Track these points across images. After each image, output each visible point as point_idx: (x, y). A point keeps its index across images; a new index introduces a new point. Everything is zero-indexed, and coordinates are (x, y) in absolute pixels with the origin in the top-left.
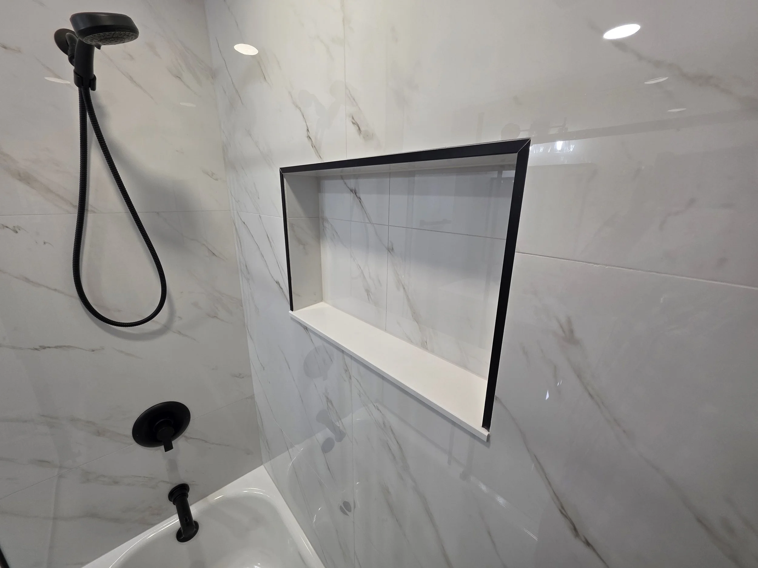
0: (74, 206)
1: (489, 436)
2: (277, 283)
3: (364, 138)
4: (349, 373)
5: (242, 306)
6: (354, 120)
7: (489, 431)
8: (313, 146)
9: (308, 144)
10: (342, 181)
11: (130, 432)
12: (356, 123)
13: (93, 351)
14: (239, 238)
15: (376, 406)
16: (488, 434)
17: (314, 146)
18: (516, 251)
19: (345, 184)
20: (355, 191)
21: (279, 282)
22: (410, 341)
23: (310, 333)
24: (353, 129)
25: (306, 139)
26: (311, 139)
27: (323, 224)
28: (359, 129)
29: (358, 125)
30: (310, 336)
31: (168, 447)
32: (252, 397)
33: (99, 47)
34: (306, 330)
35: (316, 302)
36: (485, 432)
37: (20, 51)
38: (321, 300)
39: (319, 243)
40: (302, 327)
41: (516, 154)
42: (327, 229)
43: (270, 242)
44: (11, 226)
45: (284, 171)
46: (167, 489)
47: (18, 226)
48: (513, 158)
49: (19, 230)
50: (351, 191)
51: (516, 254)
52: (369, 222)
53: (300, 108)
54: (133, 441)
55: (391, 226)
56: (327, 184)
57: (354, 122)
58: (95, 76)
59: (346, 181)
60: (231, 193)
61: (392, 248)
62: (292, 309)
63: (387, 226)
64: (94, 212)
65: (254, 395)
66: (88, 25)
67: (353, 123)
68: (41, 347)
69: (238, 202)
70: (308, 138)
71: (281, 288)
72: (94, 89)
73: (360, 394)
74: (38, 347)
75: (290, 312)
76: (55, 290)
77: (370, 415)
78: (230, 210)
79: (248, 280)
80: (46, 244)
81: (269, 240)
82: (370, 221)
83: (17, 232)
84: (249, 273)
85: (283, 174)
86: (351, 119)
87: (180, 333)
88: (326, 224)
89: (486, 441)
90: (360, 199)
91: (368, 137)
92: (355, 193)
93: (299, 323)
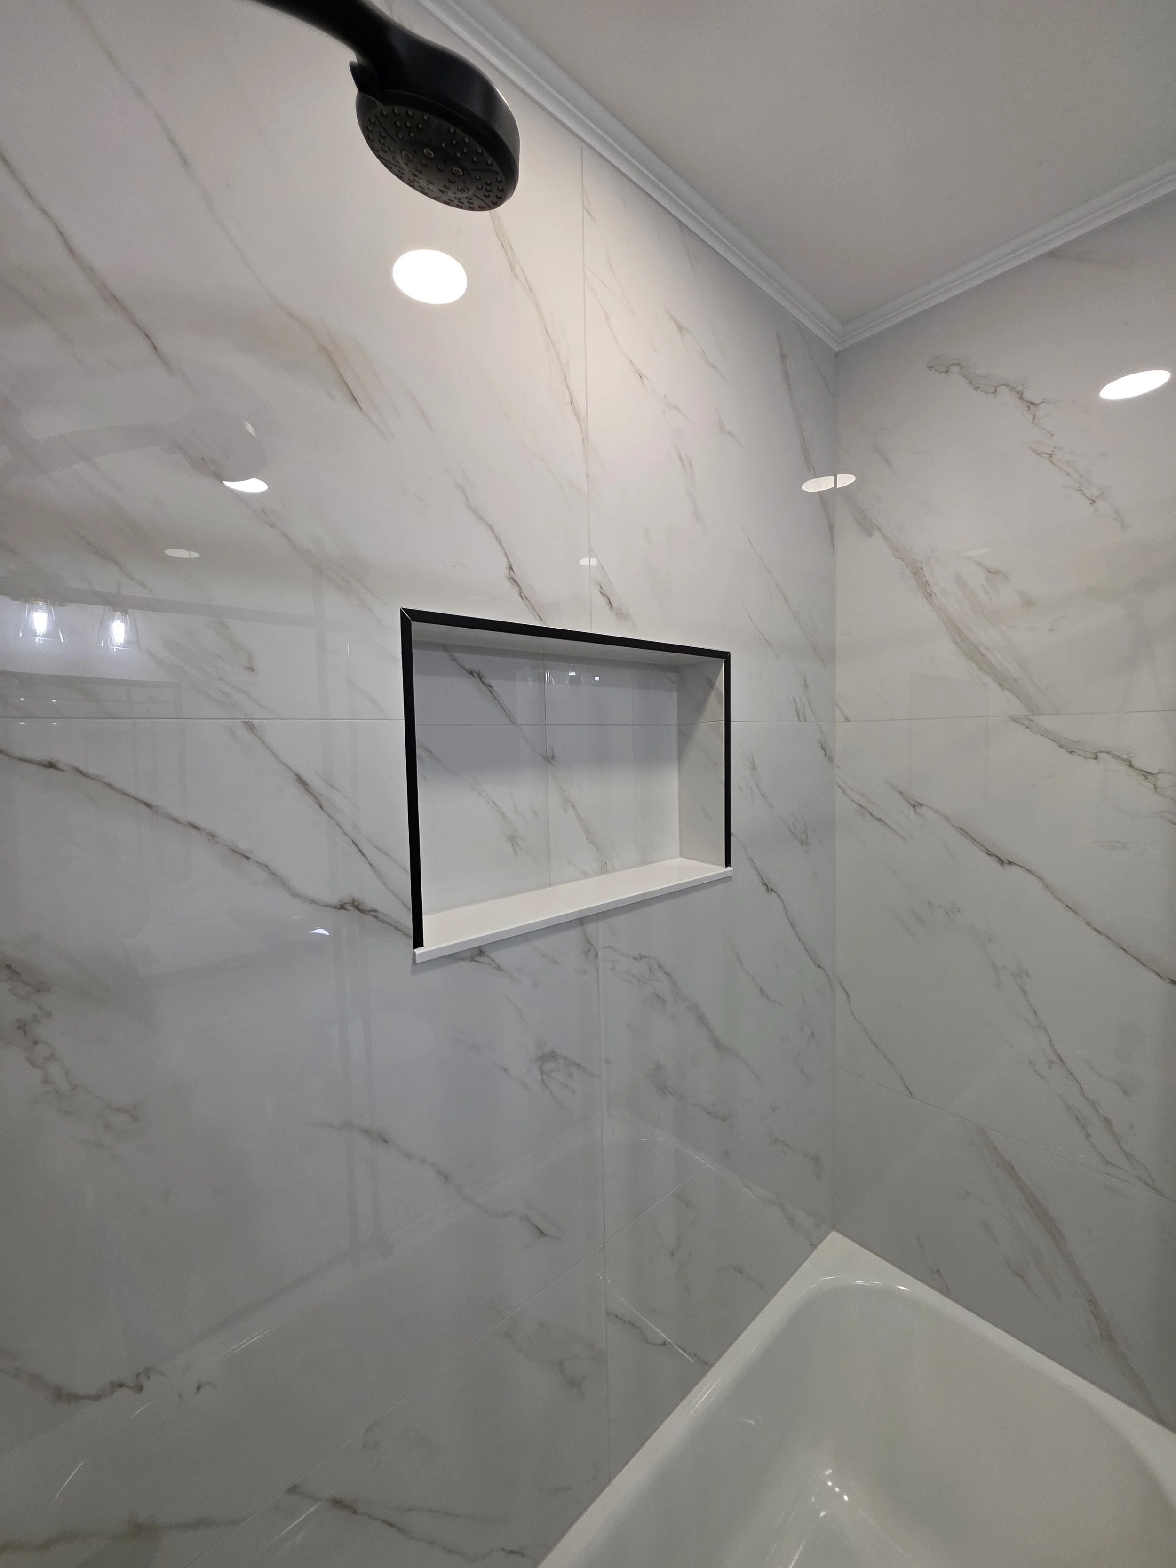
2: (342, 908)
3: (616, 614)
6: (603, 590)
8: (523, 596)
10: (447, 654)
12: (605, 595)
17: (526, 598)
19: (454, 660)
20: (479, 673)
21: (354, 902)
22: (584, 875)
23: (492, 955)
24: (602, 601)
25: (507, 584)
26: (517, 583)
28: (610, 603)
29: (608, 596)
30: (491, 962)
34: (478, 959)
45: (414, 617)
52: (510, 723)
59: (455, 654)
61: (552, 757)
62: (419, 943)
67: (601, 593)
70: (512, 581)
71: (371, 911)
75: (419, 951)
82: (511, 720)
85: (411, 622)
86: (599, 587)
90: (491, 687)
91: (621, 615)
92: (480, 678)
93: (452, 957)
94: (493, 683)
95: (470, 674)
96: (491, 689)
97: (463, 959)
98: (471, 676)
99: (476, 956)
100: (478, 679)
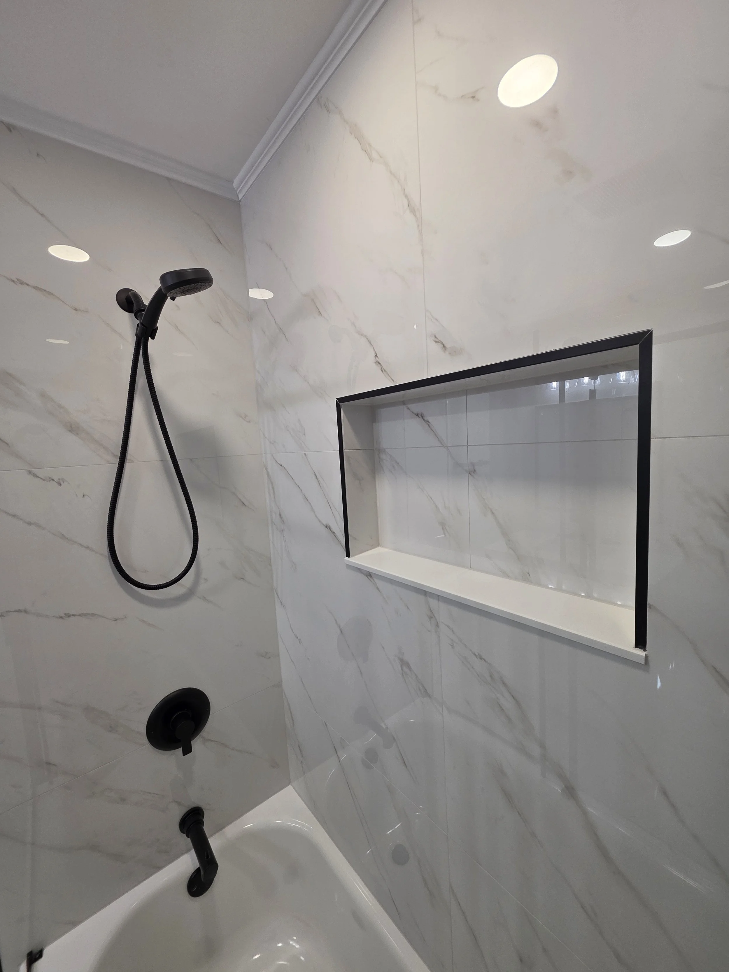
0: (115, 456)
1: (646, 657)
2: (327, 527)
3: (450, 353)
4: (436, 619)
5: (270, 565)
6: (437, 339)
7: (645, 651)
8: (383, 370)
9: (377, 369)
10: (405, 406)
11: (143, 728)
12: (439, 341)
13: (116, 620)
14: (272, 484)
15: (478, 654)
16: (646, 654)
17: (385, 371)
18: (651, 437)
19: (408, 409)
20: (422, 415)
21: (329, 526)
22: (506, 575)
23: (376, 580)
24: (437, 348)
25: (375, 366)
26: (380, 363)
27: (379, 457)
28: (444, 346)
29: (442, 343)
30: (375, 583)
31: (187, 750)
32: (279, 685)
33: (173, 299)
34: (370, 578)
35: (373, 547)
36: (640, 653)
37: (87, 312)
38: (377, 544)
39: (374, 478)
40: (363, 574)
41: (638, 345)
42: (384, 461)
43: (318, 481)
44: (56, 478)
45: (341, 401)
46: (177, 813)
47: (62, 478)
48: (634, 350)
49: (63, 482)
50: (417, 415)
51: (652, 441)
52: (442, 446)
53: (366, 336)
54: (145, 741)
55: (470, 446)
56: (384, 412)
57: (437, 340)
58: (157, 327)
59: (409, 406)
60: (264, 435)
61: (473, 470)
62: (348, 555)
63: (465, 447)
64: (133, 462)
65: (281, 681)
66: (175, 281)
67: (436, 342)
68: (65, 614)
69: (273, 444)
70: (377, 363)
71: (333, 533)
72: (153, 338)
73: (453, 644)
74: (63, 615)
75: (347, 558)
76: (87, 547)
77: (469, 669)
78: (261, 454)
79: (282, 531)
80: (86, 497)
81: (317, 478)
82: (441, 443)
83: (61, 485)
84: (283, 522)
85: (340, 404)
86: (433, 338)
87: (204, 598)
88: (383, 456)
89: (644, 664)
90: (429, 422)
91: (455, 352)
92: (422, 417)
93: (359, 570)
94: (430, 419)
95: (416, 416)
96: (429, 423)
97: (362, 573)
98: (417, 417)
99: (369, 576)
100: (421, 418)
